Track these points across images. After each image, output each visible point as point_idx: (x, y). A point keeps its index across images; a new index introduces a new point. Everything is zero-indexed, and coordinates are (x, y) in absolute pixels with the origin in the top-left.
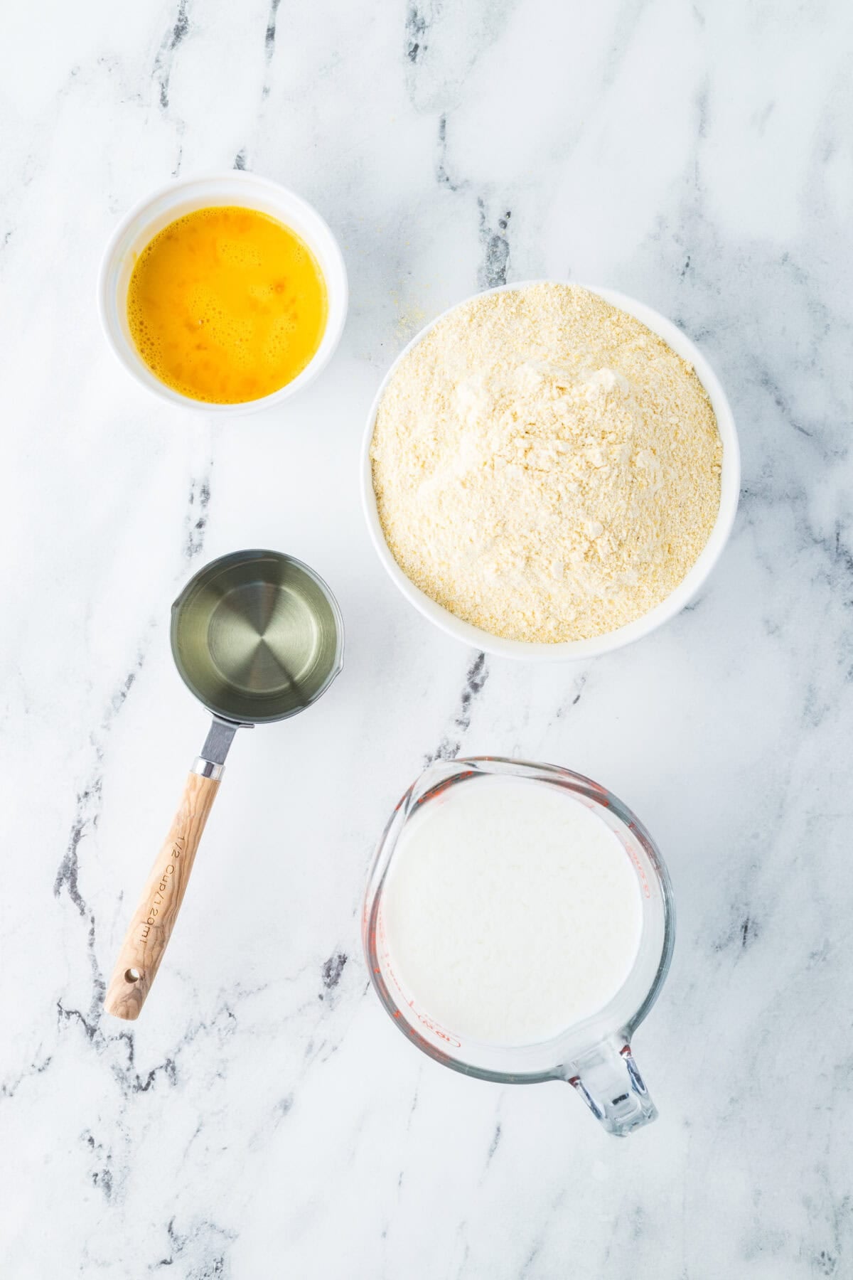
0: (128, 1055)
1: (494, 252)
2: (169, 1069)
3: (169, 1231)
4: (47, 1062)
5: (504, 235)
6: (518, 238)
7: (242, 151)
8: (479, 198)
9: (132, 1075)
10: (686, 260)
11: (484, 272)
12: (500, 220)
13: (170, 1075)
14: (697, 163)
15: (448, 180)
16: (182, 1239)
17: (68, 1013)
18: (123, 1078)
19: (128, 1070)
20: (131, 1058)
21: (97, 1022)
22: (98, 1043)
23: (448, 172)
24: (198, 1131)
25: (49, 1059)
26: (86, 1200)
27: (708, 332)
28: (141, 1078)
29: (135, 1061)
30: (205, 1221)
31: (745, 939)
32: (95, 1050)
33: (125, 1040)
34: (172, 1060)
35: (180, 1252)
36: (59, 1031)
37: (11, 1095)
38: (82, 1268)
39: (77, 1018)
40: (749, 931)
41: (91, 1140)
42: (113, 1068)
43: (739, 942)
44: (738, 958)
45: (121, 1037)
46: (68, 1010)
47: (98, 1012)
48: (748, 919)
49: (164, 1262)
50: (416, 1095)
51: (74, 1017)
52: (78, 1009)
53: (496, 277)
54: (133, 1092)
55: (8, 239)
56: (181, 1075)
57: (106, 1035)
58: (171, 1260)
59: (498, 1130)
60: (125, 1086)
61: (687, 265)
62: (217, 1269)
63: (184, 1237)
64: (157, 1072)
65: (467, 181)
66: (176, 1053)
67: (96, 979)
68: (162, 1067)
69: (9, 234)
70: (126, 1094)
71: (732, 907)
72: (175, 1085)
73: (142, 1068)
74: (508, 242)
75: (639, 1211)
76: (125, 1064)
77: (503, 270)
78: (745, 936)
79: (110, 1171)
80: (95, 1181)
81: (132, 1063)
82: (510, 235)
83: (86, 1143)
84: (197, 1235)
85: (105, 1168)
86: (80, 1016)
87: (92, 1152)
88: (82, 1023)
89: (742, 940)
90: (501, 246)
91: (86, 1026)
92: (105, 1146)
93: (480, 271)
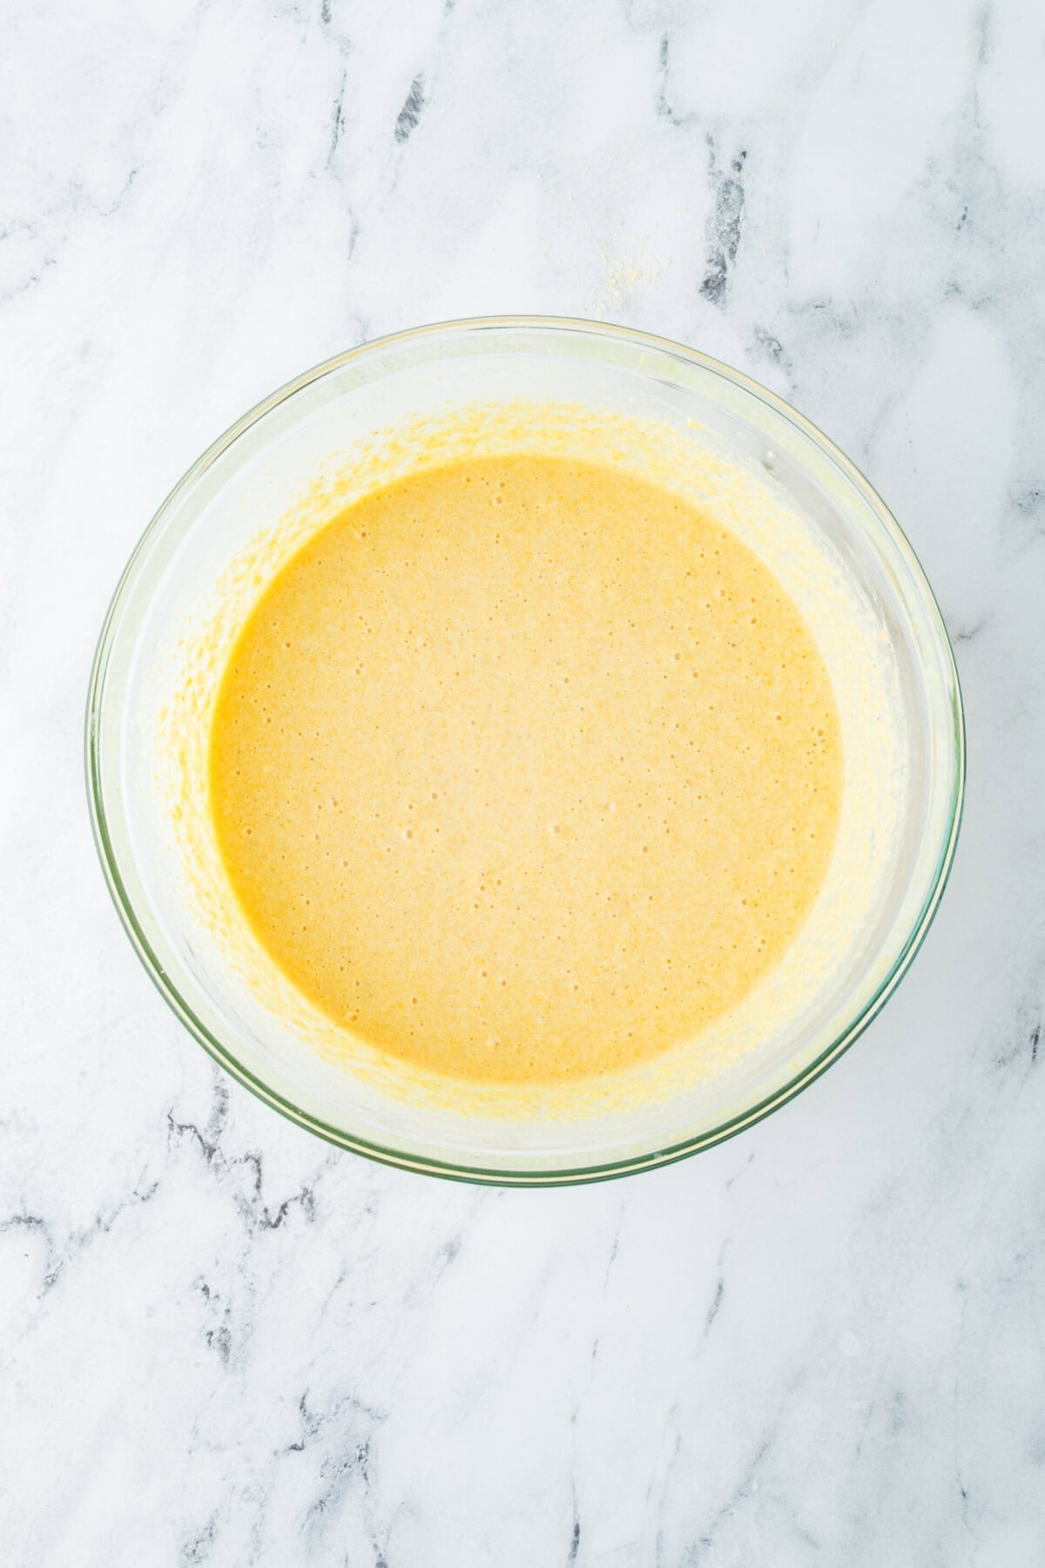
0: (255, 1183)
1: (725, 200)
2: (306, 1201)
3: (301, 1408)
4: (152, 1189)
5: (738, 179)
6: (756, 182)
7: (419, 76)
8: (708, 135)
9: (258, 1208)
10: (962, 212)
11: (713, 224)
12: (733, 161)
13: (306, 1209)
14: (976, 95)
15: (670, 112)
16: (317, 1418)
17: (181, 1127)
18: (247, 1211)
19: (254, 1201)
20: (258, 1187)
21: (217, 1140)
22: (217, 1166)
23: (670, 103)
24: (340, 1281)
25: (156, 1185)
26: (197, 1365)
27: (989, 298)
28: (270, 1212)
29: (263, 1189)
30: (346, 1396)
31: (1034, 1051)
32: (213, 1176)
33: (251, 1163)
34: (309, 1190)
35: (314, 1435)
36: (170, 1150)
37: (108, 1230)
38: (190, 1452)
39: (192, 1134)
40: (1040, 1041)
41: (206, 1289)
42: (236, 1198)
43: (1028, 1056)
44: (1026, 1075)
45: (247, 1160)
46: (181, 1123)
47: (218, 1127)
48: (1039, 1027)
49: (294, 1447)
50: (616, 1241)
51: (188, 1132)
52: (194, 1123)
53: (728, 229)
54: (260, 1230)
55: (133, 179)
56: (321, 1209)
57: (227, 1157)
58: (303, 1444)
59: (720, 1288)
60: (250, 1220)
61: (964, 218)
62: (360, 1458)
63: (320, 1417)
64: (290, 1204)
65: (693, 114)
66: (314, 1182)
67: (217, 1085)
68: (296, 1198)
69: (134, 172)
70: (251, 1232)
71: (1019, 1012)
72: (312, 1221)
73: (272, 1199)
74: (744, 187)
75: (898, 1397)
76: (250, 1192)
77: (737, 221)
78: (1035, 1049)
79: (229, 1330)
80: (209, 1341)
81: (259, 1193)
82: (746, 179)
83: (199, 1292)
84: (336, 1413)
85: (222, 1325)
86: (195, 1132)
87: (206, 1304)
88: (198, 1141)
89: (1032, 1054)
90: (734, 192)
91: (203, 1144)
92: (222, 1298)
93: (708, 221)
